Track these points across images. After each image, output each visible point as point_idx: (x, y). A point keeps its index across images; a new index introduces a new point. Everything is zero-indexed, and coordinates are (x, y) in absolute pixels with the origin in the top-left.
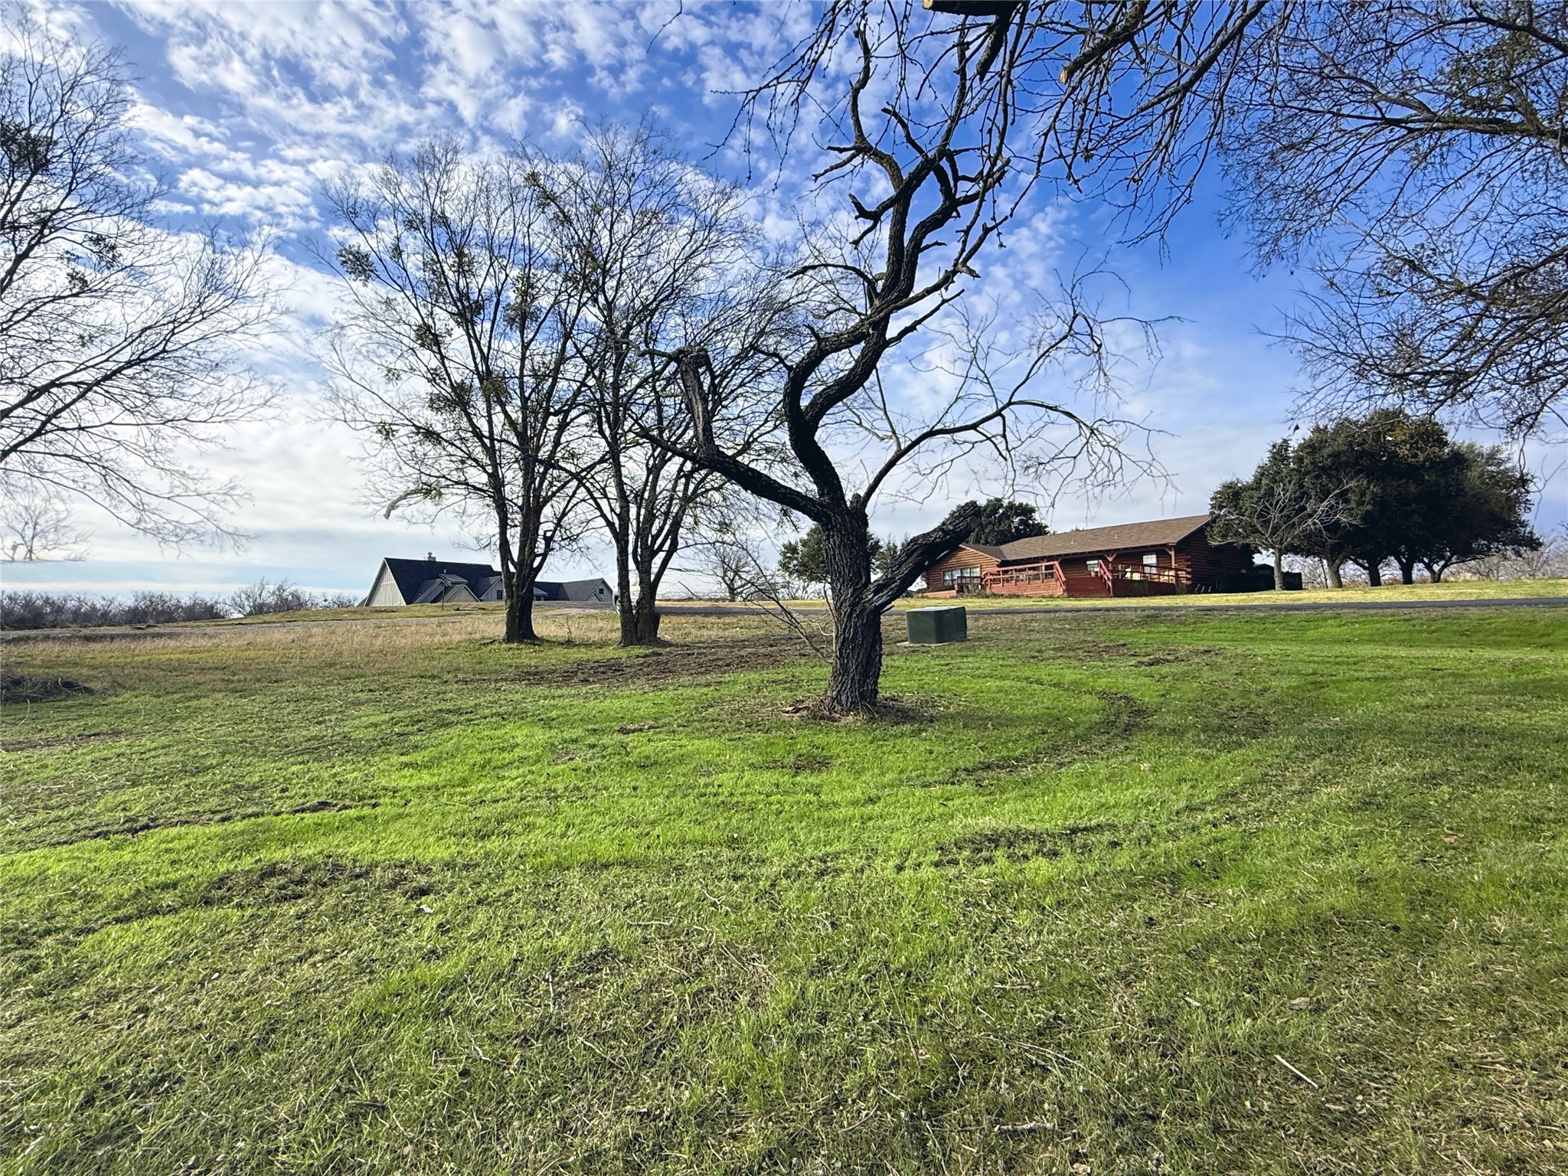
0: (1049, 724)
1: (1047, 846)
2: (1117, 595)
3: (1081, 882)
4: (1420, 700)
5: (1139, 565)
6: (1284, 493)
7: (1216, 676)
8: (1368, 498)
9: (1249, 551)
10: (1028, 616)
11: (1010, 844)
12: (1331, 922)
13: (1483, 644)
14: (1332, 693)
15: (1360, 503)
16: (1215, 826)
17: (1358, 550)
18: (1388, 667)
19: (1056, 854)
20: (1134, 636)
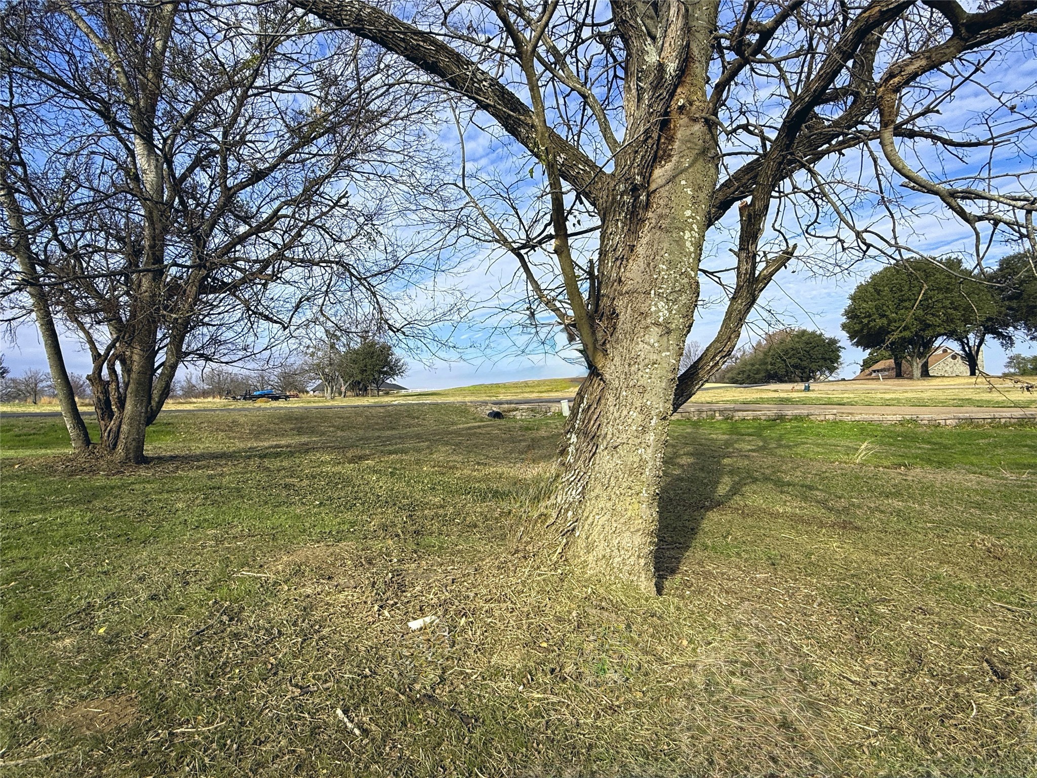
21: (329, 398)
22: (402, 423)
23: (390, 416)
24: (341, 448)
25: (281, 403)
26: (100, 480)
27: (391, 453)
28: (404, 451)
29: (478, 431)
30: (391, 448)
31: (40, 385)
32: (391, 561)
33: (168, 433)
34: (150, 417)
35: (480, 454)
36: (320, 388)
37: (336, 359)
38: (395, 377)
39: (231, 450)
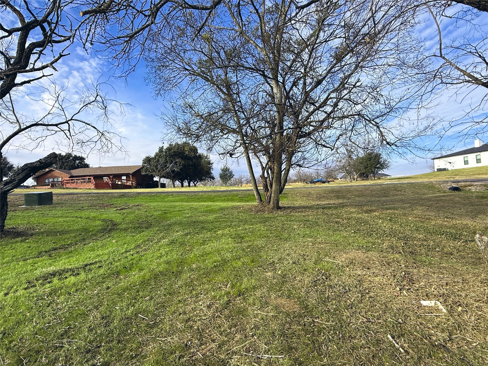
0: (82, 232)
1: (75, 272)
2: (113, 189)
3: (86, 281)
4: (188, 215)
5: (120, 180)
6: (162, 161)
7: (140, 212)
8: (181, 164)
9: (153, 177)
10: (79, 195)
11: (60, 274)
12: (159, 275)
13: (202, 201)
14: (169, 215)
15: (180, 166)
16: (132, 255)
17: (179, 178)
18: (182, 208)
19: (78, 274)
20: (117, 201)
21: (349, 182)
22: (391, 193)
23: (384, 190)
24: (360, 205)
25: (326, 185)
26: (266, 215)
27: (387, 209)
28: (394, 208)
29: (443, 198)
30: (387, 206)
31: (242, 180)
32: (400, 266)
33: (285, 197)
34: (281, 190)
35: (447, 212)
36: (344, 177)
37: (352, 162)
38: (384, 170)
39: (310, 205)
